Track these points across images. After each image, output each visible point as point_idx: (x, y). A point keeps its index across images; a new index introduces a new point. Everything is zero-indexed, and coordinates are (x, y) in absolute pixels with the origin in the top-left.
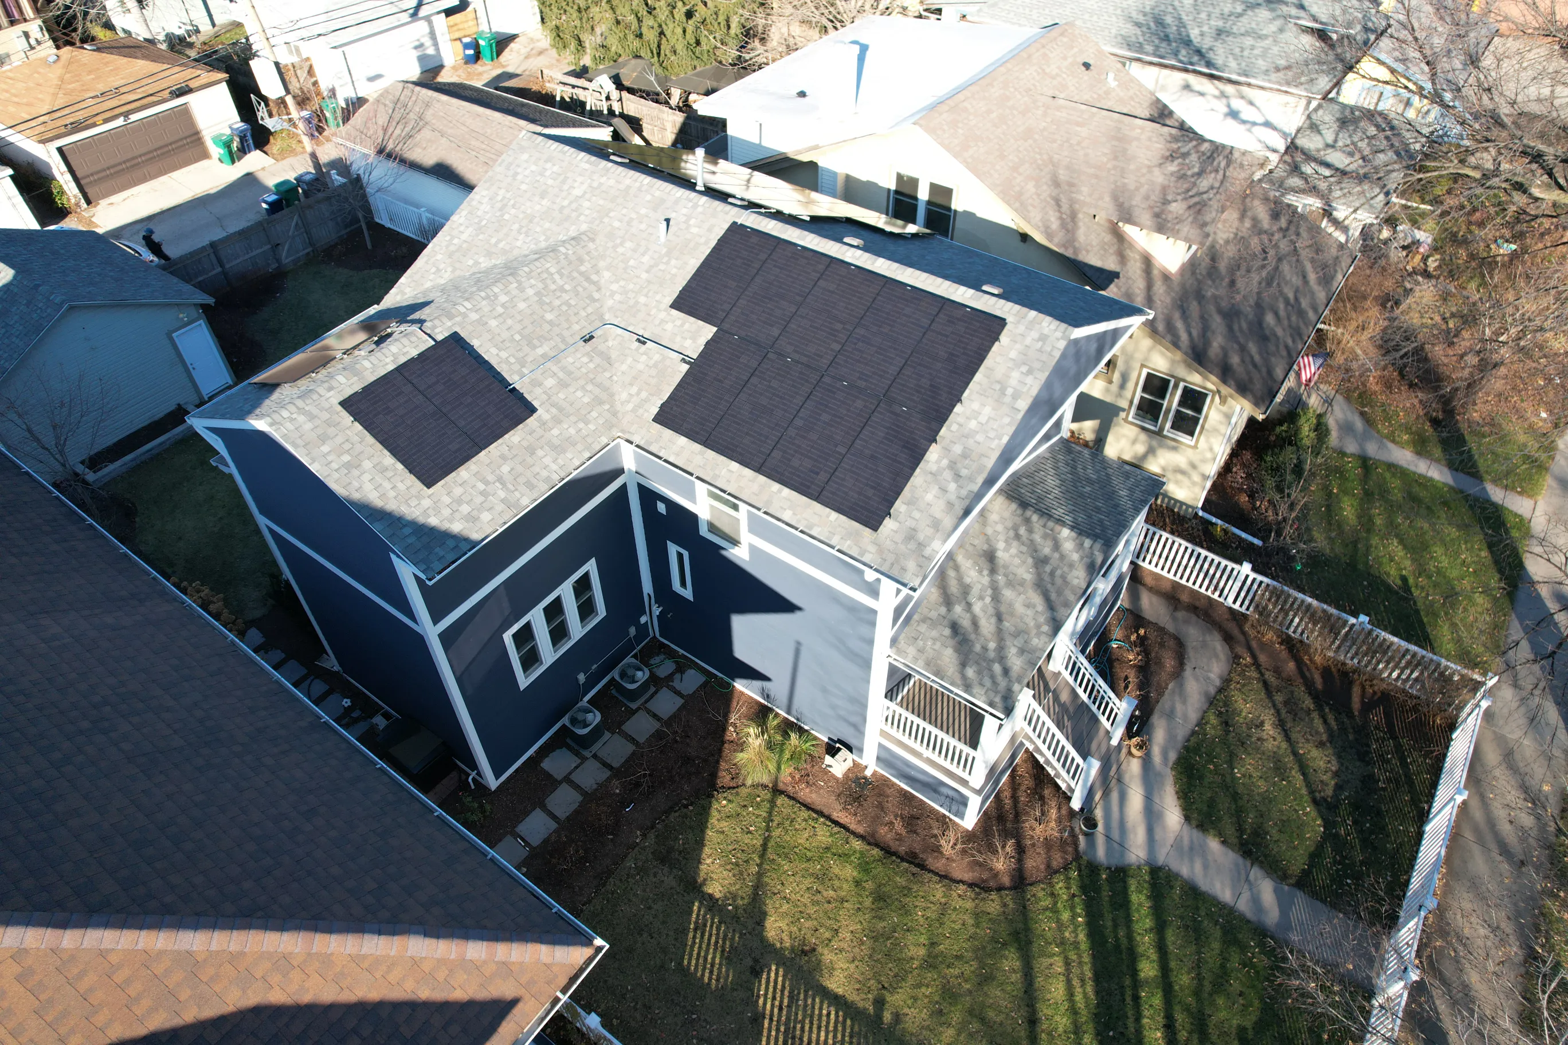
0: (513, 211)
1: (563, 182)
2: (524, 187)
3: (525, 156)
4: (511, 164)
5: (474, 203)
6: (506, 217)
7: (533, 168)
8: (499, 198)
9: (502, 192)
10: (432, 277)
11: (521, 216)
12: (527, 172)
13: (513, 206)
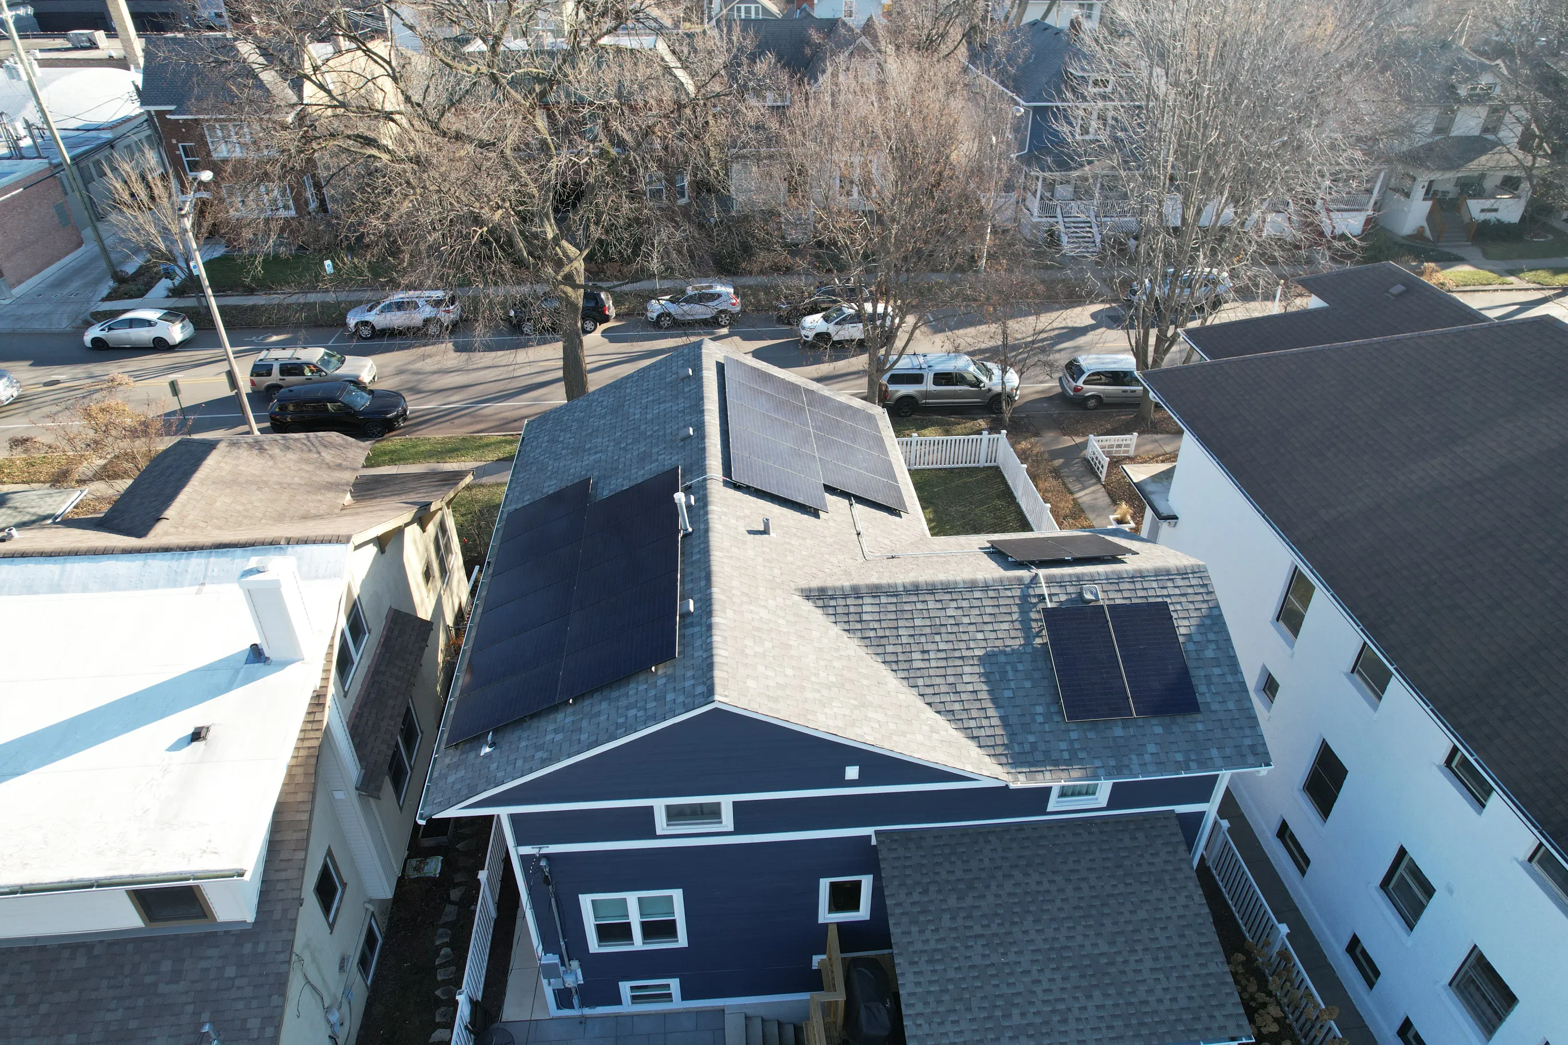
0: (822, 674)
1: (759, 629)
2: (790, 672)
3: (751, 683)
4: (770, 698)
5: (840, 723)
6: (833, 679)
7: (761, 669)
8: (817, 696)
9: (809, 695)
10: (943, 733)
11: (823, 663)
12: (771, 674)
13: (817, 675)
